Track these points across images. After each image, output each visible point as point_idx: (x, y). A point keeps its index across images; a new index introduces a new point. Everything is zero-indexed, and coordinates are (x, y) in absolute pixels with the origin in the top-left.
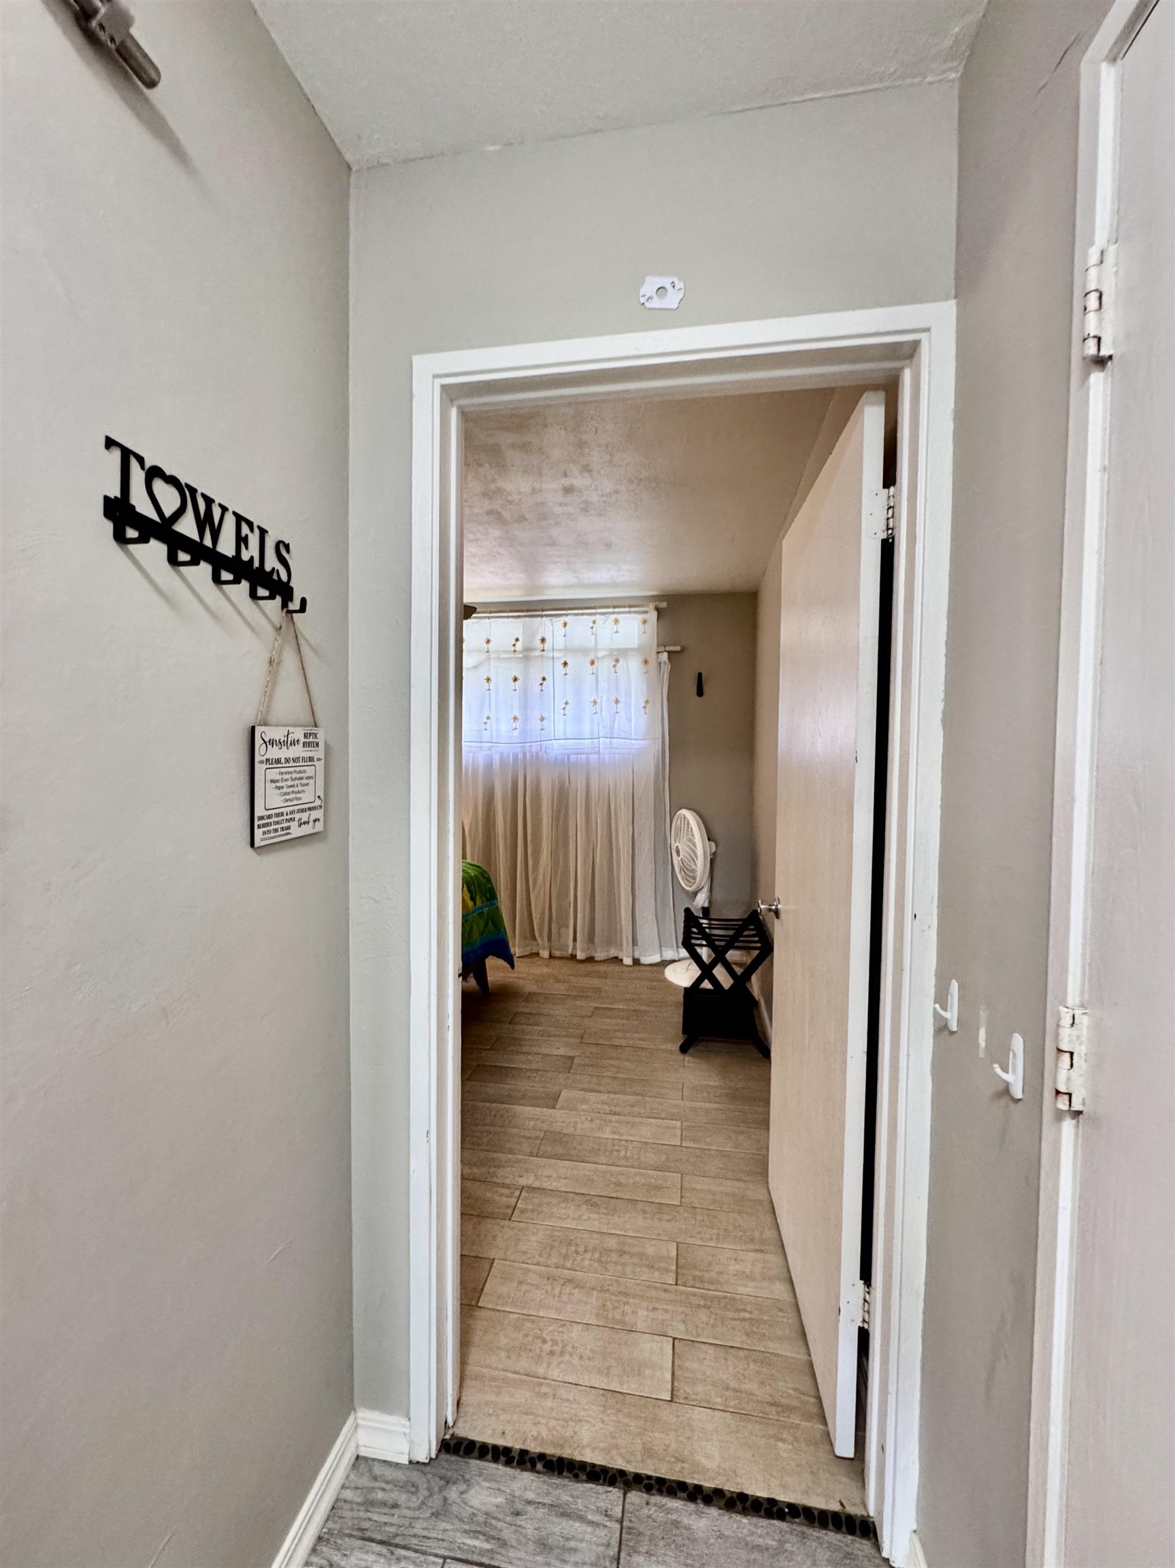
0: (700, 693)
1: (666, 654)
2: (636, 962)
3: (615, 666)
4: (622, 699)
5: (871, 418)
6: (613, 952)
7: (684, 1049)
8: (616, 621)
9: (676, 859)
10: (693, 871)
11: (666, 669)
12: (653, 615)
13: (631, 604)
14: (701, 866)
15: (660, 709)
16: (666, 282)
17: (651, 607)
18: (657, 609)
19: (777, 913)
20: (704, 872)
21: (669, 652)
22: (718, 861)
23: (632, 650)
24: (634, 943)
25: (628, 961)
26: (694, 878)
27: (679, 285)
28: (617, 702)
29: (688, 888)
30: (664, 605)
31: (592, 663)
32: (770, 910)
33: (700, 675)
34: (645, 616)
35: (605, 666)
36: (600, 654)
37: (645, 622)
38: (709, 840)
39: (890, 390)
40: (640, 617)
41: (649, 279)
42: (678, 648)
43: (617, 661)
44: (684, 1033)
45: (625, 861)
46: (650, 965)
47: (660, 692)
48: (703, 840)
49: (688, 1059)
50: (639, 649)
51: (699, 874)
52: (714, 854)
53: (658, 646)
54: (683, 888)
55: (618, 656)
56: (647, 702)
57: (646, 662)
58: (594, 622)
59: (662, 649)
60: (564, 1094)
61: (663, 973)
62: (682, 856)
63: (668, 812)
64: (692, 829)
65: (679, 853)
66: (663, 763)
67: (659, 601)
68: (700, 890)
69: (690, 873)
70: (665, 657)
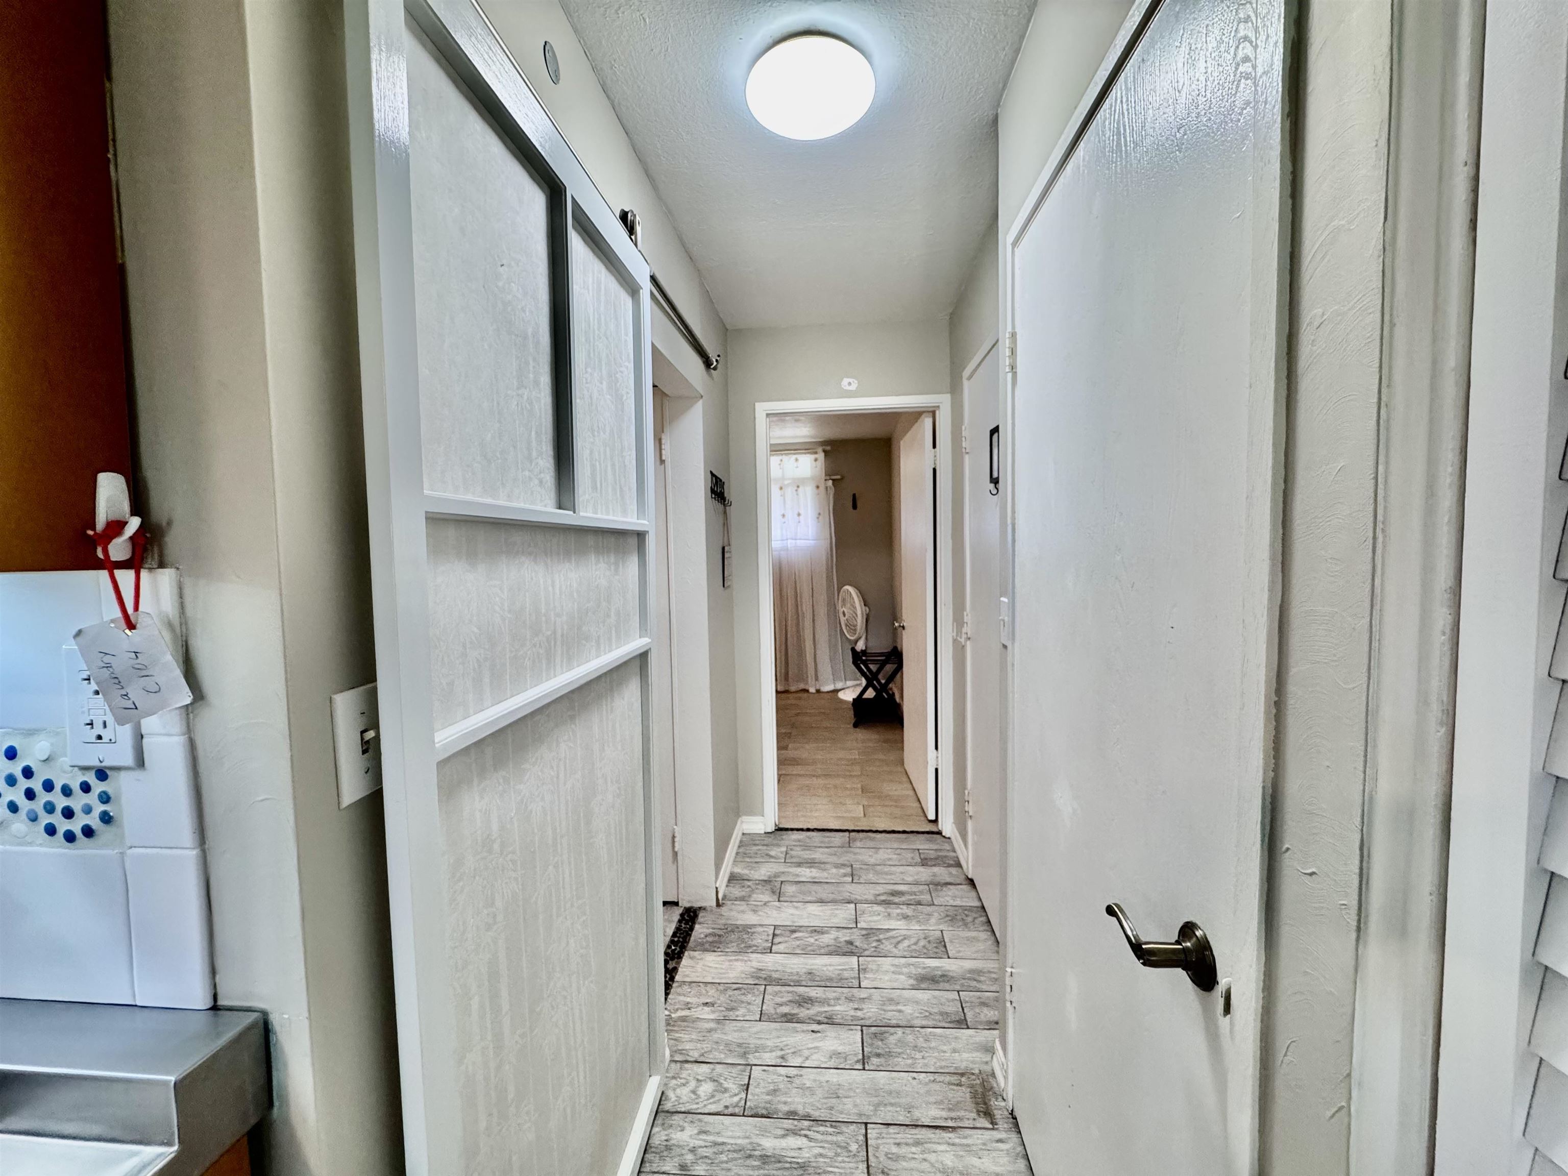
0: (855, 507)
1: (831, 482)
2: (818, 691)
3: (796, 490)
4: (802, 512)
5: (928, 422)
6: (802, 686)
7: (856, 725)
8: (797, 460)
9: (843, 620)
10: (855, 626)
11: (832, 492)
12: (821, 456)
13: (807, 448)
14: (860, 622)
15: (828, 517)
16: (851, 380)
17: (820, 450)
18: (824, 451)
19: (903, 627)
20: (862, 627)
21: (833, 480)
22: (871, 619)
23: (807, 478)
24: (817, 679)
25: (812, 690)
26: (855, 630)
27: (856, 382)
28: (799, 515)
29: (852, 638)
30: (828, 448)
31: (781, 488)
32: (900, 626)
33: (854, 495)
34: (816, 456)
35: (789, 491)
36: (786, 482)
37: (816, 460)
38: (865, 605)
39: (933, 414)
40: (813, 457)
41: (845, 379)
42: (839, 477)
43: (798, 487)
44: (855, 717)
45: (808, 623)
46: (828, 692)
47: (827, 508)
48: (861, 606)
49: (858, 730)
50: (813, 478)
51: (859, 628)
52: (868, 615)
53: (826, 475)
54: (847, 638)
55: (798, 484)
56: (819, 514)
57: (818, 487)
58: (781, 460)
59: (828, 478)
60: (790, 746)
61: (837, 695)
62: (846, 617)
63: (836, 588)
64: (853, 599)
65: (844, 615)
66: (832, 556)
67: (825, 445)
68: (860, 638)
69: (852, 628)
70: (830, 483)
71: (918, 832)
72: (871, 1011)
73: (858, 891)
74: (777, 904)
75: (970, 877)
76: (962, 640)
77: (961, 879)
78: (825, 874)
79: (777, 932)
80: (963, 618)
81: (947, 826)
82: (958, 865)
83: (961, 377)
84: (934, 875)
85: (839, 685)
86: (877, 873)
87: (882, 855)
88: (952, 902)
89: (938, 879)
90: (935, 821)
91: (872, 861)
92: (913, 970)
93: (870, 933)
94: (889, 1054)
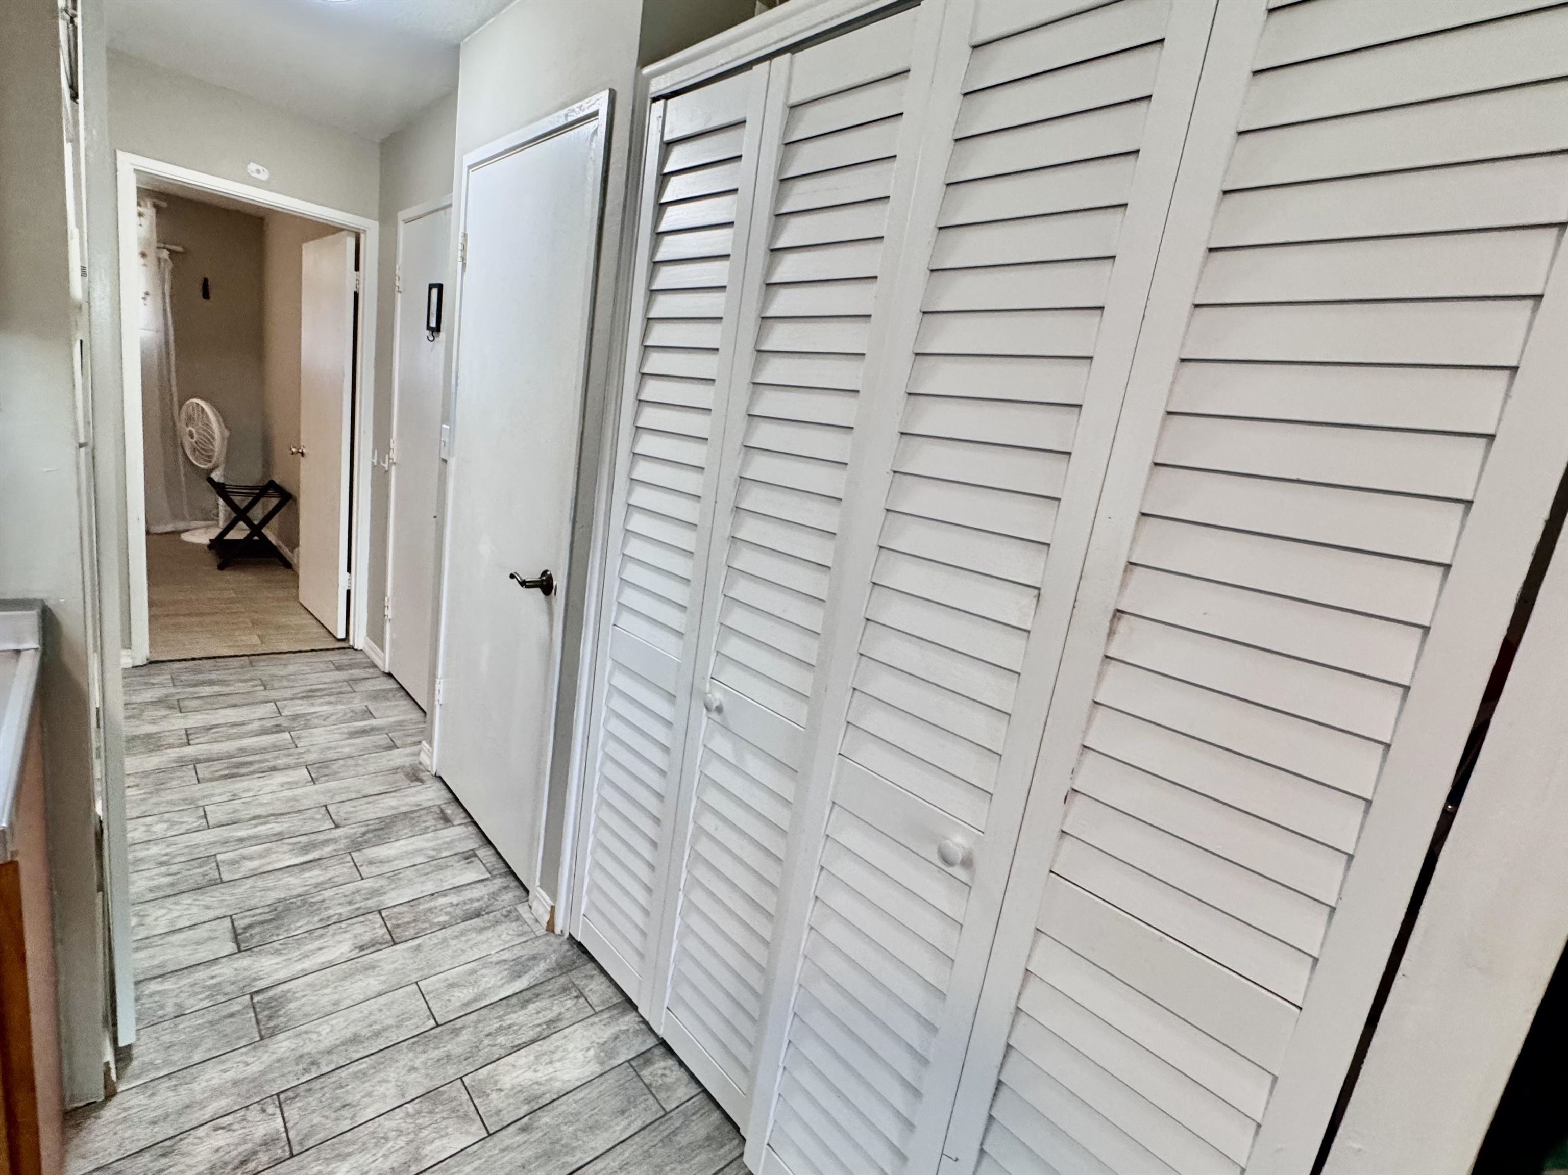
0: (206, 295)
1: (166, 252)
5: (349, 242)
9: (187, 443)
10: (210, 451)
11: (167, 266)
14: (218, 446)
15: (162, 301)
16: (260, 168)
17: (149, 202)
18: (155, 206)
19: (302, 454)
20: (222, 453)
21: (170, 251)
26: (210, 456)
29: (204, 466)
30: (164, 204)
32: (298, 452)
33: (205, 280)
34: (143, 209)
37: (141, 215)
38: (228, 427)
39: (357, 237)
42: (179, 249)
44: (218, 559)
47: (160, 287)
48: (220, 427)
49: (226, 572)
51: (216, 454)
52: (232, 439)
53: (158, 241)
56: (147, 294)
57: (143, 255)
59: (162, 245)
62: (195, 439)
63: (175, 399)
64: (207, 417)
65: (192, 436)
66: (168, 354)
67: (157, 198)
68: (218, 467)
69: (204, 451)
70: (165, 254)
71: (327, 650)
72: (312, 757)
73: (273, 695)
74: (180, 715)
75: (387, 671)
76: (386, 466)
77: (378, 673)
78: (232, 688)
79: (189, 732)
80: (389, 446)
81: (360, 639)
82: (375, 666)
83: (396, 218)
84: (352, 674)
85: (181, 525)
86: (289, 680)
87: (291, 669)
88: (372, 688)
89: (354, 677)
90: (346, 639)
91: (282, 673)
92: (346, 730)
93: (295, 717)
94: (337, 773)
